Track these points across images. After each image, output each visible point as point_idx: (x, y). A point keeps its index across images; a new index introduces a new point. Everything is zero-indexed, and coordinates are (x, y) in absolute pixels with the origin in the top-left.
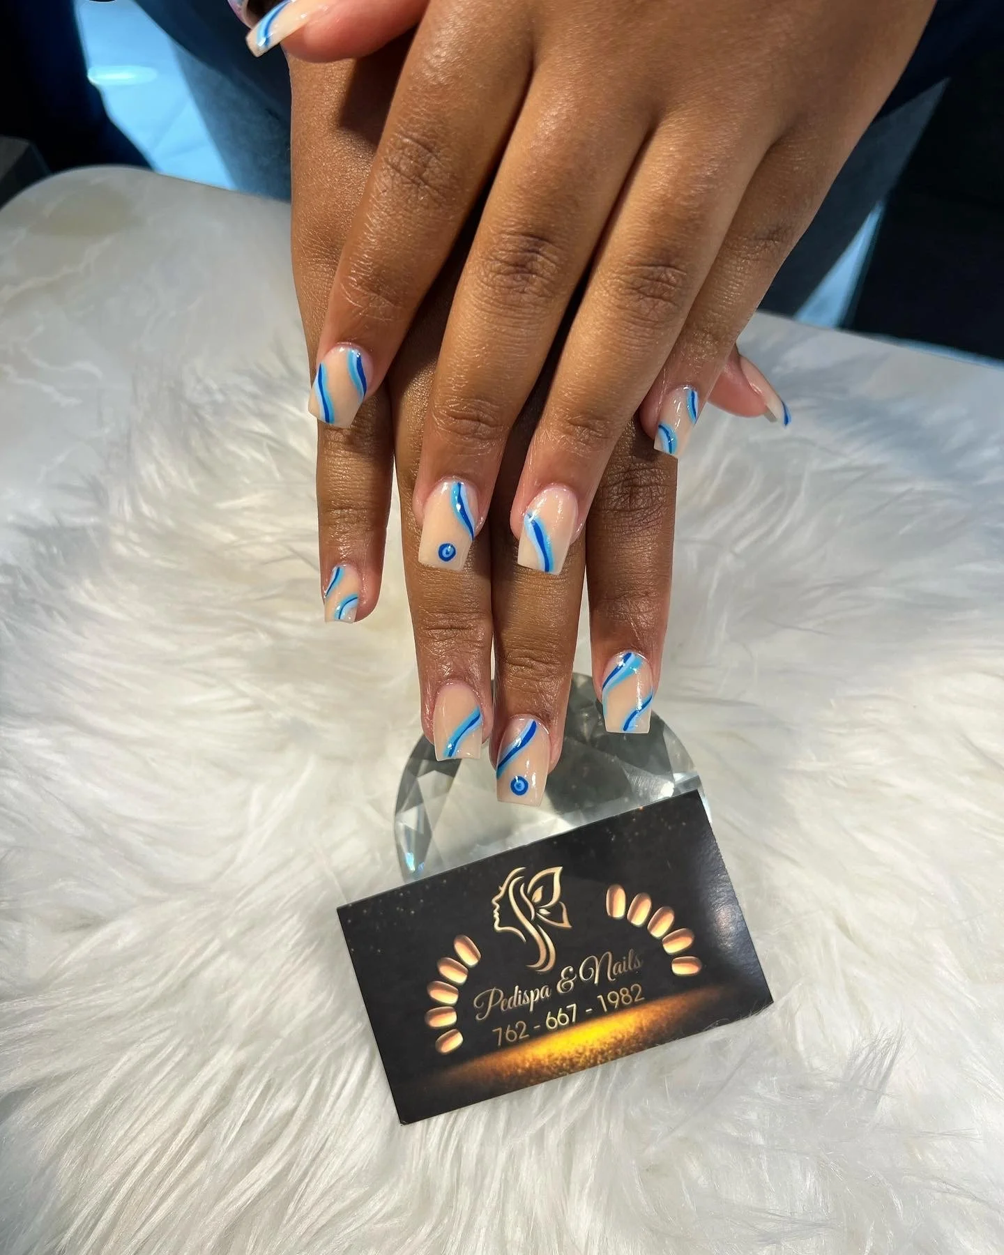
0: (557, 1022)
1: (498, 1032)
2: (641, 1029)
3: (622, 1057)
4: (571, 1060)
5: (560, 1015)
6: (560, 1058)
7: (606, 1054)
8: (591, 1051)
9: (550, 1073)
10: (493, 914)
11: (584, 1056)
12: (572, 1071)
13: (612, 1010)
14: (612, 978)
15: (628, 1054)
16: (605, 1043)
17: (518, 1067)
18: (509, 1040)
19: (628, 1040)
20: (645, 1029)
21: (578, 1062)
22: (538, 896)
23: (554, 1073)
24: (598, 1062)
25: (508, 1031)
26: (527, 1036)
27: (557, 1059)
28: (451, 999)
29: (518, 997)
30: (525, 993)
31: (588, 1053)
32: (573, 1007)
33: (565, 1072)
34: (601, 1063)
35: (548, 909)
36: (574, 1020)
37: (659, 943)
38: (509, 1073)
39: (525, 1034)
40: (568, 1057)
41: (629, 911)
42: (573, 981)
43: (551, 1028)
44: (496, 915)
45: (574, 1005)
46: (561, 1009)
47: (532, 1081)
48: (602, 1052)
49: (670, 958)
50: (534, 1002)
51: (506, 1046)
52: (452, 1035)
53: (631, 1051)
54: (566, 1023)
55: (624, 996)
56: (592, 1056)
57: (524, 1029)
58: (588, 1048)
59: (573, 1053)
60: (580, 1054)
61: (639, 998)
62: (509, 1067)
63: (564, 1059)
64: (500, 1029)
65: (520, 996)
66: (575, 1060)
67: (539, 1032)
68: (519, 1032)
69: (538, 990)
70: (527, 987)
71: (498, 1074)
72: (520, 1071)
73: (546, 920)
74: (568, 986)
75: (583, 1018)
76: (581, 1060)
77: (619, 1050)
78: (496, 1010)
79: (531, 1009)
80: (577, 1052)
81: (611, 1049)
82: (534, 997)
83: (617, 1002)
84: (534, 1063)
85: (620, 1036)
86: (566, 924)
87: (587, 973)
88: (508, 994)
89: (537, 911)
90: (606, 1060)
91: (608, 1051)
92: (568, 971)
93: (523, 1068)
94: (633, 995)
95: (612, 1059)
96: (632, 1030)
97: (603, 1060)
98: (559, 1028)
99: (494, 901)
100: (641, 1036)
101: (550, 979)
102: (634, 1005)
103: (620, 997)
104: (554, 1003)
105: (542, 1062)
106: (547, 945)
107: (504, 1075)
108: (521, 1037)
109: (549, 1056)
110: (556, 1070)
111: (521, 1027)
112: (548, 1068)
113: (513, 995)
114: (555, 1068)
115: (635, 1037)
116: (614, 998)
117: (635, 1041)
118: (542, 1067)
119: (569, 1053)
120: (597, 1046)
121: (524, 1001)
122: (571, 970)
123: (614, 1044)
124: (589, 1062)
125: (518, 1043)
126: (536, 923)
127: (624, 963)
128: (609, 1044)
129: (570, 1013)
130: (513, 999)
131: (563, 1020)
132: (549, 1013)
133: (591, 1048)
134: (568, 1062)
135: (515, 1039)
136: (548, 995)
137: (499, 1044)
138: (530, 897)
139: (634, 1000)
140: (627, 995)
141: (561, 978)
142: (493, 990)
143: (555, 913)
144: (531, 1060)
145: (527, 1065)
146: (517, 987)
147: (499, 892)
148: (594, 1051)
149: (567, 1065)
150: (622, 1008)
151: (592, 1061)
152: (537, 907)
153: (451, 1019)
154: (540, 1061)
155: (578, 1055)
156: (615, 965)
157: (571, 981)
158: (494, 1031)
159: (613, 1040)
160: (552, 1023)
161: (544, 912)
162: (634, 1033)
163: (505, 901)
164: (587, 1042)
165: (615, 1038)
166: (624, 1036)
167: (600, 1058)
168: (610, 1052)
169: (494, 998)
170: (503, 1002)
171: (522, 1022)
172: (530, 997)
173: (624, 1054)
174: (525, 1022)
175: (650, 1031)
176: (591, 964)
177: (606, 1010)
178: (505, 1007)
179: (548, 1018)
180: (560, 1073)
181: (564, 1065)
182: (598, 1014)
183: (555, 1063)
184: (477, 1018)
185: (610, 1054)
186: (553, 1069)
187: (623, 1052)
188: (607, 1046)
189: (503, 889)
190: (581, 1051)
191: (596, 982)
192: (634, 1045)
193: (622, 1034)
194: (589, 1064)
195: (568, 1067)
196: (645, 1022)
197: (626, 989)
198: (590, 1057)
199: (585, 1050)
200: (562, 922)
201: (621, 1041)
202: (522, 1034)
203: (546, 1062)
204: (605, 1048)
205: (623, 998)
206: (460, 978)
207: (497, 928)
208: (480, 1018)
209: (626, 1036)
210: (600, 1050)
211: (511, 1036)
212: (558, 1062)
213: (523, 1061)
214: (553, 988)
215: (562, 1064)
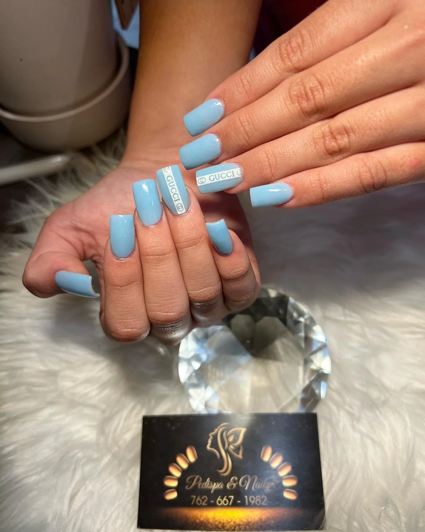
0: (223, 502)
1: (193, 497)
2: (261, 520)
3: (248, 531)
4: (223, 524)
5: (225, 499)
6: (218, 521)
7: (241, 527)
8: (234, 523)
9: (211, 527)
10: (208, 441)
11: (230, 524)
12: (222, 529)
13: (250, 506)
14: (255, 489)
15: (251, 530)
16: (242, 521)
17: (197, 518)
18: (198, 503)
19: (253, 523)
20: (263, 520)
21: (226, 526)
22: (231, 439)
23: (213, 528)
24: (236, 530)
25: (198, 499)
26: (206, 504)
27: (216, 521)
28: (177, 474)
29: (207, 483)
30: (211, 483)
31: (232, 523)
32: (231, 498)
33: (218, 529)
34: (238, 531)
35: (234, 446)
36: (230, 504)
37: (281, 479)
38: (192, 520)
39: (205, 503)
40: (222, 522)
41: (271, 459)
42: (236, 485)
43: (219, 504)
44: (210, 442)
45: (232, 497)
46: (225, 497)
47: (202, 528)
48: (239, 525)
49: (284, 488)
50: (215, 489)
51: (195, 506)
52: (173, 491)
53: (253, 530)
54: (227, 504)
55: (257, 500)
56: (234, 526)
57: (205, 501)
58: (234, 520)
59: (225, 521)
60: (229, 522)
61: (264, 503)
62: (193, 517)
63: (220, 522)
64: (195, 497)
65: (209, 483)
66: (225, 525)
67: (212, 505)
68: (203, 501)
69: (218, 483)
70: (213, 481)
71: (187, 519)
72: (198, 521)
73: (231, 450)
74: (232, 486)
75: (235, 505)
76: (228, 526)
77: (248, 527)
78: (196, 486)
79: (212, 492)
80: (227, 521)
81: (244, 525)
82: (215, 486)
83: (253, 502)
84: (206, 519)
85: (250, 520)
86: (240, 456)
87: (243, 483)
88: (204, 480)
89: (229, 445)
90: (240, 530)
91: (242, 525)
92: (235, 478)
93: (200, 520)
94: (262, 500)
95: (243, 531)
96: (257, 519)
97: (239, 530)
98: (222, 506)
99: (211, 435)
100: (260, 523)
101: (226, 480)
102: (261, 506)
103: (256, 500)
104: (223, 493)
105: (210, 520)
106: (228, 463)
107: (190, 520)
108: (203, 504)
109: (214, 518)
110: (214, 527)
111: (205, 499)
112: (211, 524)
113: (206, 482)
114: (214, 525)
115: (257, 523)
116: (252, 500)
117: (256, 525)
118: (209, 523)
119: (223, 520)
120: (238, 521)
121: (209, 487)
122: (236, 478)
123: (246, 523)
124: (231, 528)
125: (201, 507)
126: (227, 451)
127: (262, 484)
128: (244, 522)
129: (229, 500)
130: (205, 484)
131: (225, 502)
132: (220, 497)
133: (235, 521)
134: (221, 524)
135: (200, 504)
136: (222, 488)
137: (192, 503)
138: (227, 437)
139: (262, 502)
140: (259, 500)
141: (230, 481)
142: (198, 476)
143: (237, 449)
144: (204, 517)
145: (202, 519)
146: (208, 479)
147: (213, 431)
148: (235, 523)
149: (221, 526)
150: (255, 506)
151: (233, 528)
152: (229, 444)
153: (174, 484)
154: (208, 520)
155: (228, 523)
156: (257, 483)
157: (234, 485)
158: (192, 496)
159: (246, 521)
160: (220, 502)
161: (232, 447)
162: (257, 520)
163: (215, 437)
164: (234, 517)
165: (247, 520)
166: (252, 520)
167: (237, 528)
168: (243, 526)
169: (196, 481)
170: (200, 483)
171: (206, 497)
172: (213, 485)
173: (249, 530)
174: (207, 496)
175: (265, 522)
176: (246, 479)
177: (247, 503)
178: (201, 486)
179: (219, 499)
180: (216, 529)
181: (219, 525)
182: (242, 505)
183: (215, 523)
184: (187, 487)
185: (243, 527)
186: (213, 525)
187: (249, 528)
188: (242, 522)
189: (216, 430)
190: (229, 520)
191: (246, 488)
192: (255, 527)
193: (251, 519)
194: (231, 529)
195: (221, 527)
196: (264, 517)
197: (259, 497)
198: (232, 526)
199: (231, 521)
200: (238, 454)
201: (249, 523)
202: (204, 502)
203: (211, 521)
204: (241, 524)
205: (256, 501)
206: (185, 466)
207: (208, 447)
208: (188, 488)
209: (253, 521)
210: (238, 524)
211: (199, 502)
212: (217, 523)
213: (201, 516)
214: (225, 485)
215: (218, 524)
